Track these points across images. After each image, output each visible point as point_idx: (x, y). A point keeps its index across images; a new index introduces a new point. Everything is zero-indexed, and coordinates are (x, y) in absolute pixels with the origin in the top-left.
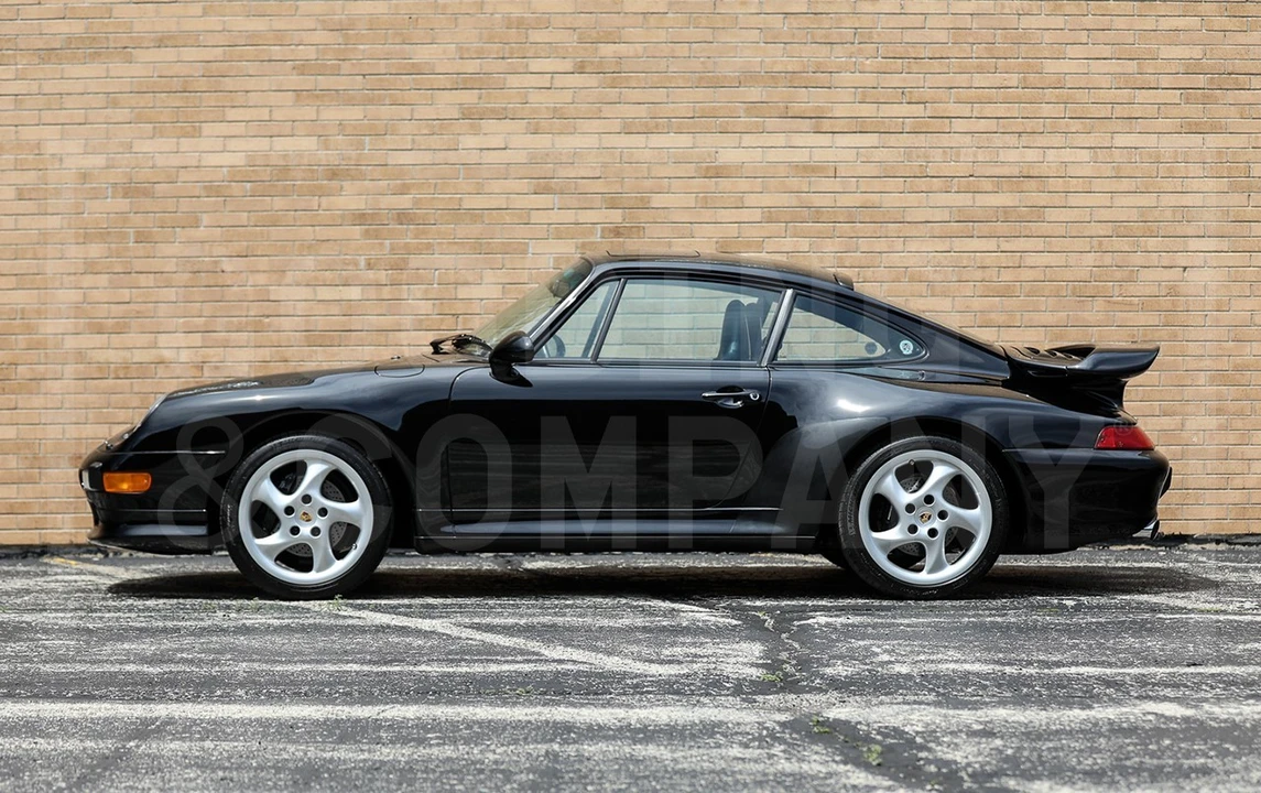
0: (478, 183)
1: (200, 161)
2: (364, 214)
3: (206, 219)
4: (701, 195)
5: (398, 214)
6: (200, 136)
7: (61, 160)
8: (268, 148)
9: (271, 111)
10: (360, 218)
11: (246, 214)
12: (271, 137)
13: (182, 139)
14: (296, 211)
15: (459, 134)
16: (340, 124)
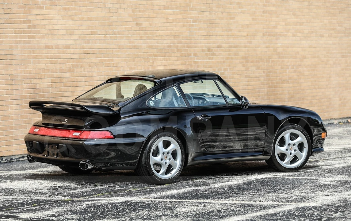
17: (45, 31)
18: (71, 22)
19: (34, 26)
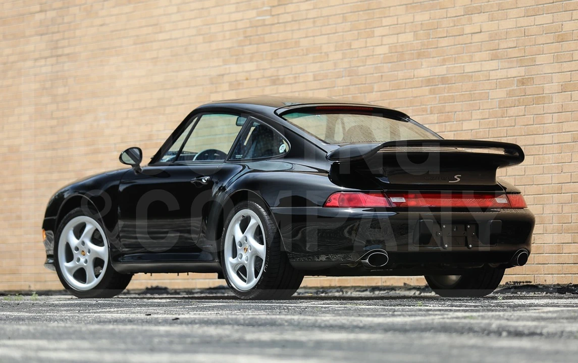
0: (470, 55)
1: (373, 51)
2: (429, 79)
3: (376, 87)
4: (556, 54)
5: (442, 77)
6: (374, 37)
7: (328, 55)
8: (396, 41)
9: (397, 19)
10: (429, 82)
11: (388, 83)
12: (398, 34)
13: (368, 39)
14: (406, 79)
15: (464, 25)
16: (421, 24)
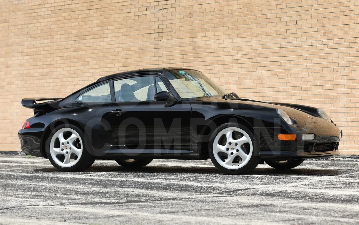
17: (211, 50)
18: (238, 40)
19: (200, 47)
